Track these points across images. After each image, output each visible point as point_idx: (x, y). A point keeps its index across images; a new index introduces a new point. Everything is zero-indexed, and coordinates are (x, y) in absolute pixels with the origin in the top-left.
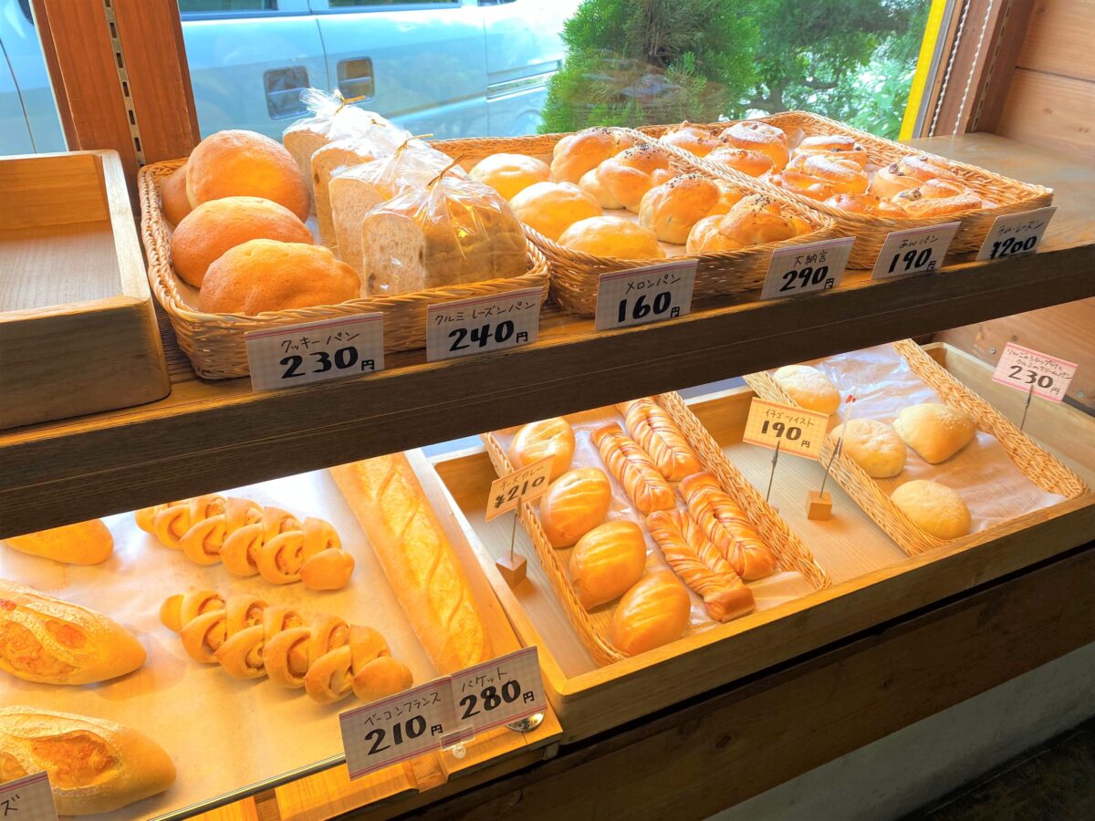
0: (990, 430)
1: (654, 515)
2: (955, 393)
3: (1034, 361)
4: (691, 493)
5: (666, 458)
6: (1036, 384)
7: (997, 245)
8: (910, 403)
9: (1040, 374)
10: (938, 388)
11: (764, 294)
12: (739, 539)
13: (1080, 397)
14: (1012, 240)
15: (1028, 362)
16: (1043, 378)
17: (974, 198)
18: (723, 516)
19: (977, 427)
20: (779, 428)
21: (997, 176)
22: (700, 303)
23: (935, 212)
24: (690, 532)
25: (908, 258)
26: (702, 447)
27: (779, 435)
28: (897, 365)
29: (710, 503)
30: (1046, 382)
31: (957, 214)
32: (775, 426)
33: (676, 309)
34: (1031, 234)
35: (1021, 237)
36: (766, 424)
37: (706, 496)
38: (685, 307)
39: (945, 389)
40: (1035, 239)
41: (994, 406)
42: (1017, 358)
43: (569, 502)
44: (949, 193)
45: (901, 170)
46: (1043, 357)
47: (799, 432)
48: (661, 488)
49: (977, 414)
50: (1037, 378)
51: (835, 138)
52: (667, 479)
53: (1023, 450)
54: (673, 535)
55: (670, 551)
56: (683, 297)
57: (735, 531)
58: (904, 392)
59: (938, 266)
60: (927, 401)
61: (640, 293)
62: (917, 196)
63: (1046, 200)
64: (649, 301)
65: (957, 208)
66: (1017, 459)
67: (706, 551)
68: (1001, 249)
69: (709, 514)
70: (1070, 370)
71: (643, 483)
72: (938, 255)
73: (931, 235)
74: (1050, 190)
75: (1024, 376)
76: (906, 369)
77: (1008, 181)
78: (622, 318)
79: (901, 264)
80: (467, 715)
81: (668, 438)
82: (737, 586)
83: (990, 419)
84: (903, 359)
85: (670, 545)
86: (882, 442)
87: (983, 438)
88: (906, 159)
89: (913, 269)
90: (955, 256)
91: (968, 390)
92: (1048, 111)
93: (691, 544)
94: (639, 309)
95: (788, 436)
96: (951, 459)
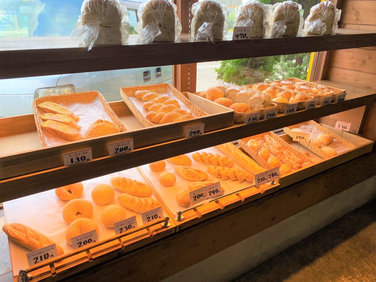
0: (336, 138)
1: (279, 155)
2: (327, 132)
3: (343, 124)
4: (284, 152)
5: (277, 146)
6: (343, 128)
7: (338, 100)
8: (318, 135)
9: (344, 126)
10: (324, 132)
11: (306, 108)
12: (296, 158)
13: (352, 131)
14: (340, 99)
15: (341, 124)
16: (345, 127)
17: (333, 92)
18: (292, 155)
19: (333, 138)
20: (300, 137)
21: (335, 88)
22: (298, 110)
23: (327, 95)
24: (287, 158)
25: (325, 102)
26: (283, 143)
27: (300, 139)
28: (314, 128)
29: (288, 153)
30: (345, 128)
31: (332, 94)
32: (299, 137)
33: (294, 111)
34: (343, 97)
35: (342, 98)
36: (297, 137)
37: (287, 152)
38: (296, 111)
39: (325, 131)
40: (344, 98)
41: (335, 133)
42: (339, 123)
43: (264, 153)
44: (329, 91)
45: (318, 88)
46: (344, 123)
47: (304, 138)
48: (278, 151)
49: (333, 135)
50: (344, 127)
51: (302, 83)
52: (278, 149)
53: (343, 141)
54: (284, 158)
55: (284, 161)
56: (295, 109)
57: (295, 157)
58: (317, 133)
59: (330, 103)
60: (322, 134)
61: (290, 108)
62: (323, 92)
63: (345, 92)
64: (291, 110)
65: (331, 94)
66: (342, 143)
67: (291, 160)
68: (339, 100)
69: (289, 155)
70: (350, 125)
71: (274, 151)
72: (330, 102)
73: (329, 98)
74: (345, 90)
75: (341, 127)
76: (316, 128)
77: (337, 89)
78: (287, 112)
79: (324, 103)
80: (270, 178)
81: (276, 142)
82: (299, 165)
83: (335, 136)
84: (315, 127)
85: (283, 160)
86: (317, 141)
87: (335, 140)
88: (318, 86)
89: (326, 104)
90: (332, 102)
91: (330, 131)
92: (337, 75)
93: (288, 159)
94: (290, 111)
95: (302, 139)
96: (329, 144)
